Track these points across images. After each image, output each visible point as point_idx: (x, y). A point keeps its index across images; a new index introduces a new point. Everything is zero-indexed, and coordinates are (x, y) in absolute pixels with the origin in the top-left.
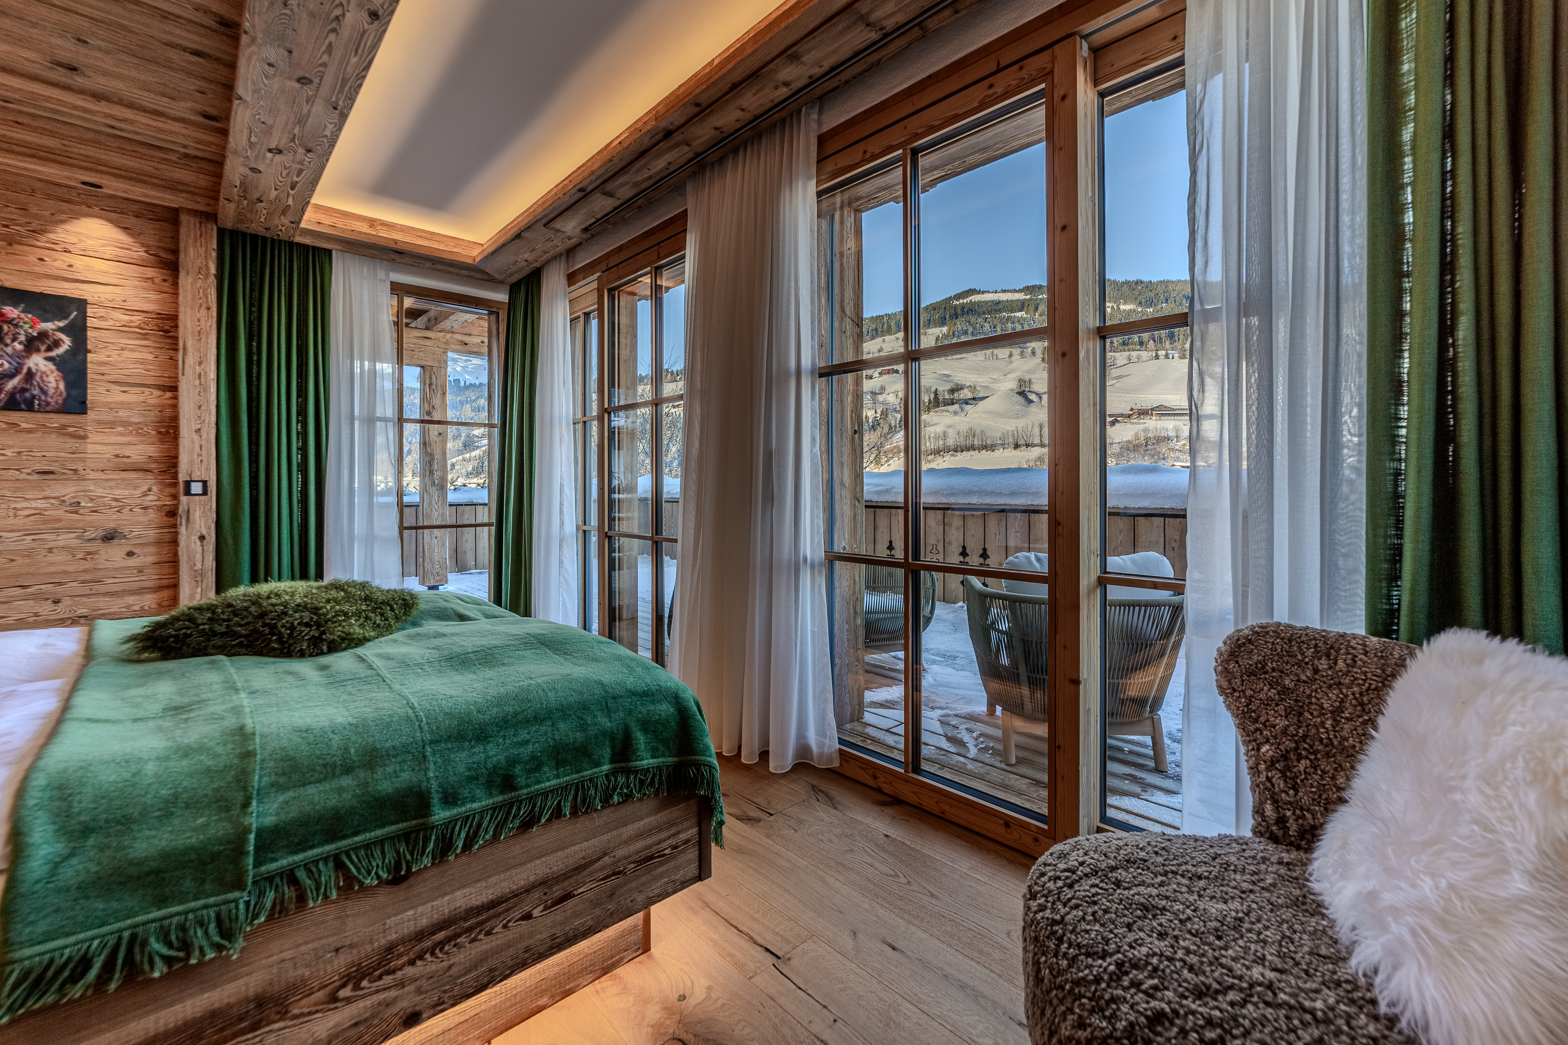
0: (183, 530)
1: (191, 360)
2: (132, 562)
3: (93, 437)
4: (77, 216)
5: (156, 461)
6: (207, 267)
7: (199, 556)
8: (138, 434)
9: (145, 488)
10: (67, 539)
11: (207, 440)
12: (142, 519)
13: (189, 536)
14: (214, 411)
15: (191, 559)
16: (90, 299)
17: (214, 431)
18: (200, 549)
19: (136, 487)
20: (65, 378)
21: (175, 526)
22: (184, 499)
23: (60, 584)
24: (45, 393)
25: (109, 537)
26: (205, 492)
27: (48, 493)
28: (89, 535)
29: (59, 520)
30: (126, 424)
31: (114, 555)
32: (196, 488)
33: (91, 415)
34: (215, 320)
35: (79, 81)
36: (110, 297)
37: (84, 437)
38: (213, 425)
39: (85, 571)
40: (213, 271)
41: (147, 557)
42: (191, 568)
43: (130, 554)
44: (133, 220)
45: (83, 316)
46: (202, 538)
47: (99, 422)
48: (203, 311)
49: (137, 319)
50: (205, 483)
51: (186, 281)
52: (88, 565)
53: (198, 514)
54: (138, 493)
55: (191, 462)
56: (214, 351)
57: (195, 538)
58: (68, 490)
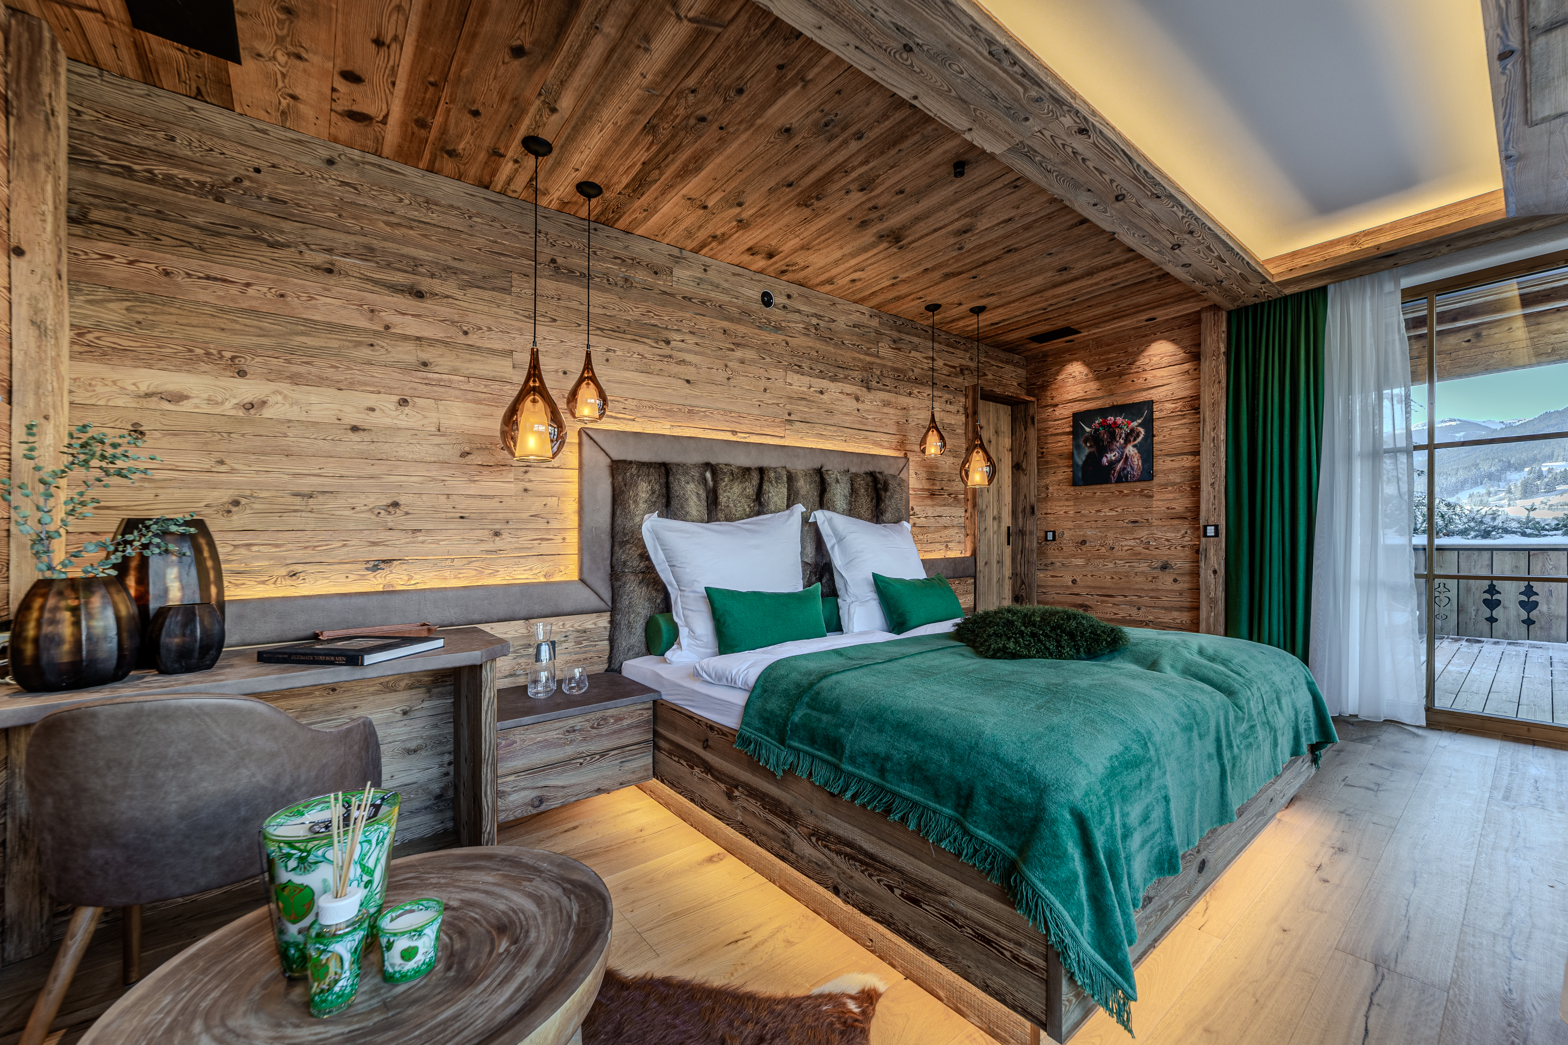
0: (1202, 564)
1: (1208, 428)
2: (1176, 587)
3: (1156, 497)
4: (1149, 343)
5: (1190, 511)
6: (1219, 348)
7: (1212, 586)
8: (1180, 491)
9: (1183, 532)
10: (1143, 567)
11: (1219, 492)
12: (1182, 555)
13: (1206, 570)
14: (1224, 466)
15: (1208, 588)
16: (1154, 399)
17: (1223, 484)
18: (1213, 581)
19: (1178, 531)
20: (1141, 457)
21: (1198, 562)
22: (1203, 540)
23: (1140, 597)
24: (1132, 468)
25: (1164, 567)
26: (1217, 534)
27: (1135, 536)
28: (1155, 564)
29: (1140, 554)
30: (1173, 484)
31: (1166, 580)
32: (1211, 531)
33: (1156, 480)
34: (1224, 390)
35: (1075, 272)
36: (1164, 394)
37: (1152, 497)
38: (1223, 478)
39: (1152, 590)
40: (1223, 349)
41: (1184, 584)
42: (1208, 596)
43: (1175, 580)
44: (1177, 332)
45: (1152, 412)
46: (1215, 572)
47: (1160, 485)
48: (1216, 385)
49: (1179, 405)
50: (1216, 527)
51: (1206, 365)
52: (1153, 586)
53: (1212, 551)
54: (1179, 535)
55: (1208, 510)
56: (1224, 416)
57: (1210, 572)
58: (1143, 533)
